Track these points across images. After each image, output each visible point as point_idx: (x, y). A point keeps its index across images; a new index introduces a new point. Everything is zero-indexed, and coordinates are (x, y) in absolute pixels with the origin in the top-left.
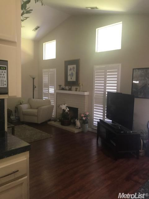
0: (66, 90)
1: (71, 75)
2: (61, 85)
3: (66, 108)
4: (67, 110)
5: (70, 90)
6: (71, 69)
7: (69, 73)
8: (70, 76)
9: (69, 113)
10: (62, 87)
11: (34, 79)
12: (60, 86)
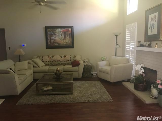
0: (145, 46)
1: (152, 27)
2: (141, 41)
3: (141, 70)
4: (141, 71)
5: (150, 46)
6: (152, 19)
7: (150, 24)
8: (150, 28)
9: (144, 75)
10: (141, 43)
11: (116, 36)
12: (139, 42)
